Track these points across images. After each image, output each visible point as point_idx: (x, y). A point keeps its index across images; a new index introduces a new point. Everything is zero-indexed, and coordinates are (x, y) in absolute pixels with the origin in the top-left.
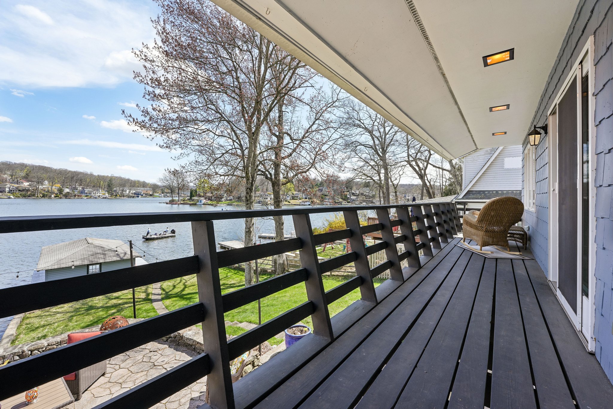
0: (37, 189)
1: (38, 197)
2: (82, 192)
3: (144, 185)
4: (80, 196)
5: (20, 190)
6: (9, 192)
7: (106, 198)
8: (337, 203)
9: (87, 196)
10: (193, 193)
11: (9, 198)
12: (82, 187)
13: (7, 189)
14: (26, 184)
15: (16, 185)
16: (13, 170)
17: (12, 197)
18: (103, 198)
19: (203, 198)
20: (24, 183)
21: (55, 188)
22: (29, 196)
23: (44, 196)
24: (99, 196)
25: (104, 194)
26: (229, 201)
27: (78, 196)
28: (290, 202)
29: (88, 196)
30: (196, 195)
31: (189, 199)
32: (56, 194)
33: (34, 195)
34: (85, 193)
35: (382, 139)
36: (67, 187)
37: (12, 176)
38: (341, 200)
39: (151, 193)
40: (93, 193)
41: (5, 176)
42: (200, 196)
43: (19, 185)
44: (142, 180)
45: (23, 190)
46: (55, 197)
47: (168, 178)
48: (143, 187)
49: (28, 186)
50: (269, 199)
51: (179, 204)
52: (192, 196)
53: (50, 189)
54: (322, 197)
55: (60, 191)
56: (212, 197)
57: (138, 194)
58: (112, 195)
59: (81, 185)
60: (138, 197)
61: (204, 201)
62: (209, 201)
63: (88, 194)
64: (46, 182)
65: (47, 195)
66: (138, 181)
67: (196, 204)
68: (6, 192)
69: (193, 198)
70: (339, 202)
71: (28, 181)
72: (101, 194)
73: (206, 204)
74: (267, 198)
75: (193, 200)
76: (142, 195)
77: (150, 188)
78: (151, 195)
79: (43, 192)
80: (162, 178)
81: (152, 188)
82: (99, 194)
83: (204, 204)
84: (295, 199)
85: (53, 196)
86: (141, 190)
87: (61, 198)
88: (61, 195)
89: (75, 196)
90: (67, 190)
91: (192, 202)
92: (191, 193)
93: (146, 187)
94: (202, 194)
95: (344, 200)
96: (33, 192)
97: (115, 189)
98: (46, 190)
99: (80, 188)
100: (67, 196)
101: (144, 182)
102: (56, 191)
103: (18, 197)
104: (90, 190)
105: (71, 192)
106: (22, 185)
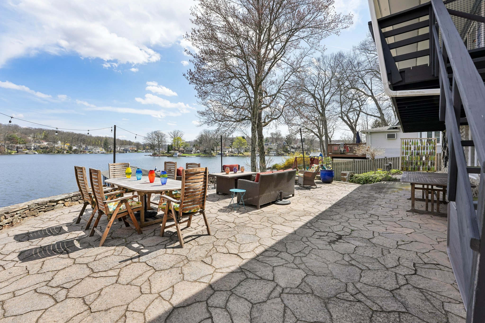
0: (54, 147)
1: (54, 153)
2: (86, 149)
3: (130, 143)
4: (85, 152)
5: (41, 148)
6: (34, 150)
7: (103, 153)
8: (280, 154)
9: (89, 152)
10: (170, 148)
11: (35, 154)
12: (85, 145)
13: (33, 147)
14: (45, 144)
15: (38, 144)
16: (34, 133)
17: (36, 153)
18: (102, 153)
19: (177, 152)
20: (44, 143)
21: (66, 146)
22: (48, 152)
23: (59, 152)
24: (98, 152)
25: (102, 150)
26: (197, 154)
27: (83, 152)
28: (243, 154)
29: (91, 152)
30: (172, 149)
31: (167, 153)
32: (67, 151)
33: (52, 152)
34: (88, 150)
35: (321, 100)
36: (74, 146)
37: (34, 138)
38: (283, 152)
39: (136, 149)
40: (94, 150)
41: (30, 138)
42: (175, 150)
43: (40, 144)
44: (128, 140)
45: (44, 148)
46: (67, 153)
47: (151, 137)
48: (129, 145)
49: (47, 145)
50: (227, 152)
51: (159, 156)
52: (169, 150)
53: (63, 146)
54: (268, 150)
55: (70, 148)
56: (184, 151)
57: (126, 150)
58: (107, 151)
59: (84, 144)
60: (126, 152)
61: (178, 154)
62: (182, 154)
63: (90, 151)
64: (59, 142)
65: (61, 151)
66: (125, 141)
67: (172, 156)
68: (32, 149)
69: (170, 152)
70: (281, 154)
71: (47, 141)
72: (100, 151)
73: (180, 156)
74: (226, 151)
75: (170, 153)
76: (129, 151)
77: (134, 145)
78: (136, 151)
79: (58, 149)
80: (147, 136)
81: (136, 146)
82: (98, 151)
83: (179, 156)
84: (247, 152)
85: (65, 152)
86: (128, 147)
87: (71, 153)
88: (71, 151)
89: (81, 152)
90: (74, 148)
91: (170, 155)
92: (168, 148)
93: (132, 145)
94: (177, 149)
95: (285, 152)
96: (51, 149)
97: (110, 146)
98: (60, 147)
99: (84, 146)
100: (75, 152)
101: (130, 141)
102: (67, 149)
103: (41, 153)
104: (92, 147)
105: (78, 149)
106: (43, 144)
